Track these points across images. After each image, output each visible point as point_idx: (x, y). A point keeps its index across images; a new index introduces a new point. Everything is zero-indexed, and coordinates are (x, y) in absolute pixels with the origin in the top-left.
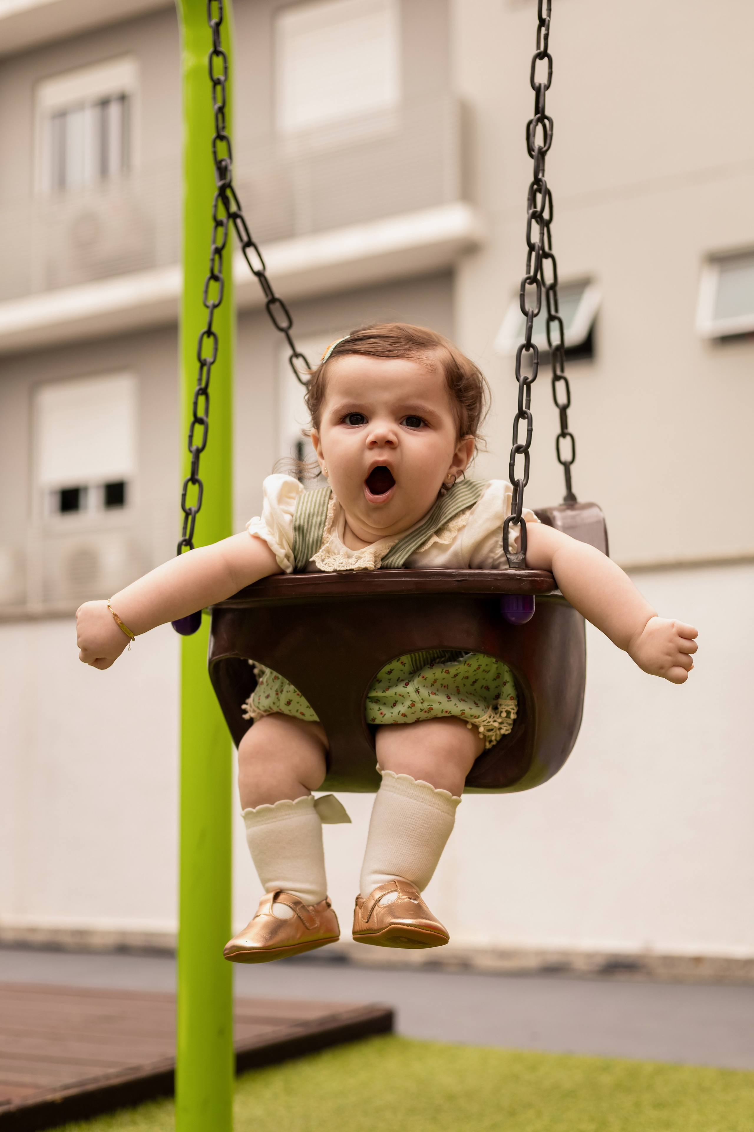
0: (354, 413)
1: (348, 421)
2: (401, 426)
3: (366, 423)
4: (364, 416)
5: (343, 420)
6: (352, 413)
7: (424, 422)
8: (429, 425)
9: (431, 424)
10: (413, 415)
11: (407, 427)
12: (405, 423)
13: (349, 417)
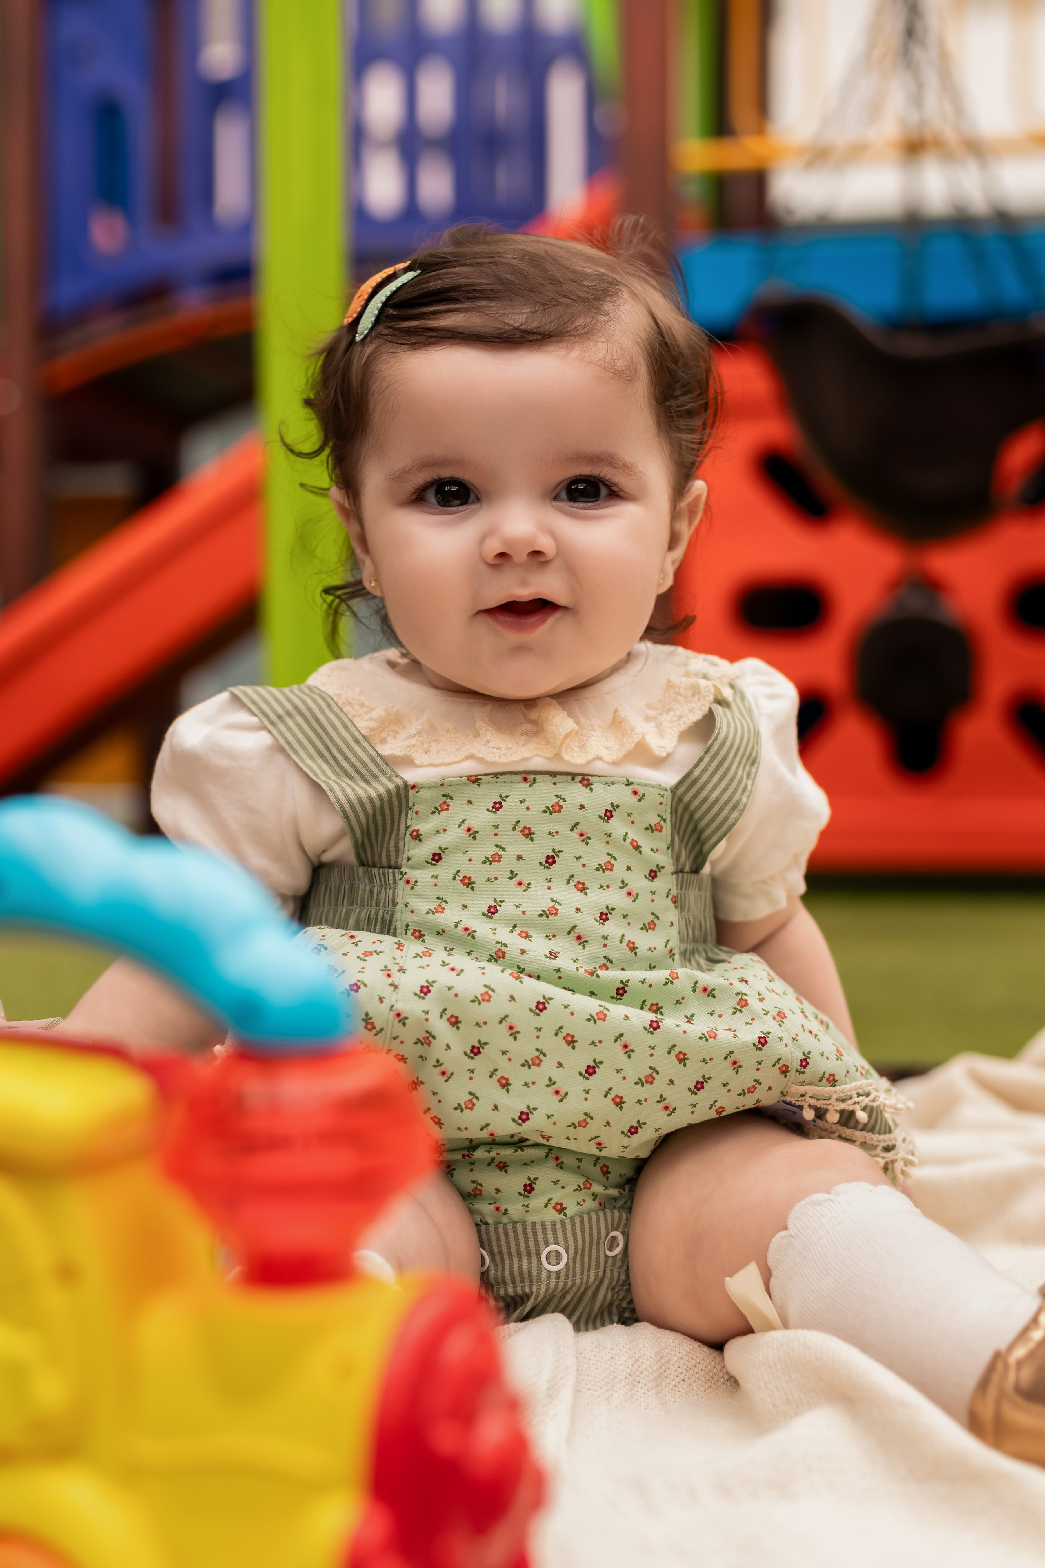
0: (445, 478)
1: (431, 497)
2: (556, 503)
3: (473, 503)
4: (470, 486)
5: (419, 495)
6: (441, 479)
7: (607, 486)
8: (621, 494)
9: (625, 492)
10: (586, 476)
11: (571, 503)
12: (564, 495)
13: (434, 488)
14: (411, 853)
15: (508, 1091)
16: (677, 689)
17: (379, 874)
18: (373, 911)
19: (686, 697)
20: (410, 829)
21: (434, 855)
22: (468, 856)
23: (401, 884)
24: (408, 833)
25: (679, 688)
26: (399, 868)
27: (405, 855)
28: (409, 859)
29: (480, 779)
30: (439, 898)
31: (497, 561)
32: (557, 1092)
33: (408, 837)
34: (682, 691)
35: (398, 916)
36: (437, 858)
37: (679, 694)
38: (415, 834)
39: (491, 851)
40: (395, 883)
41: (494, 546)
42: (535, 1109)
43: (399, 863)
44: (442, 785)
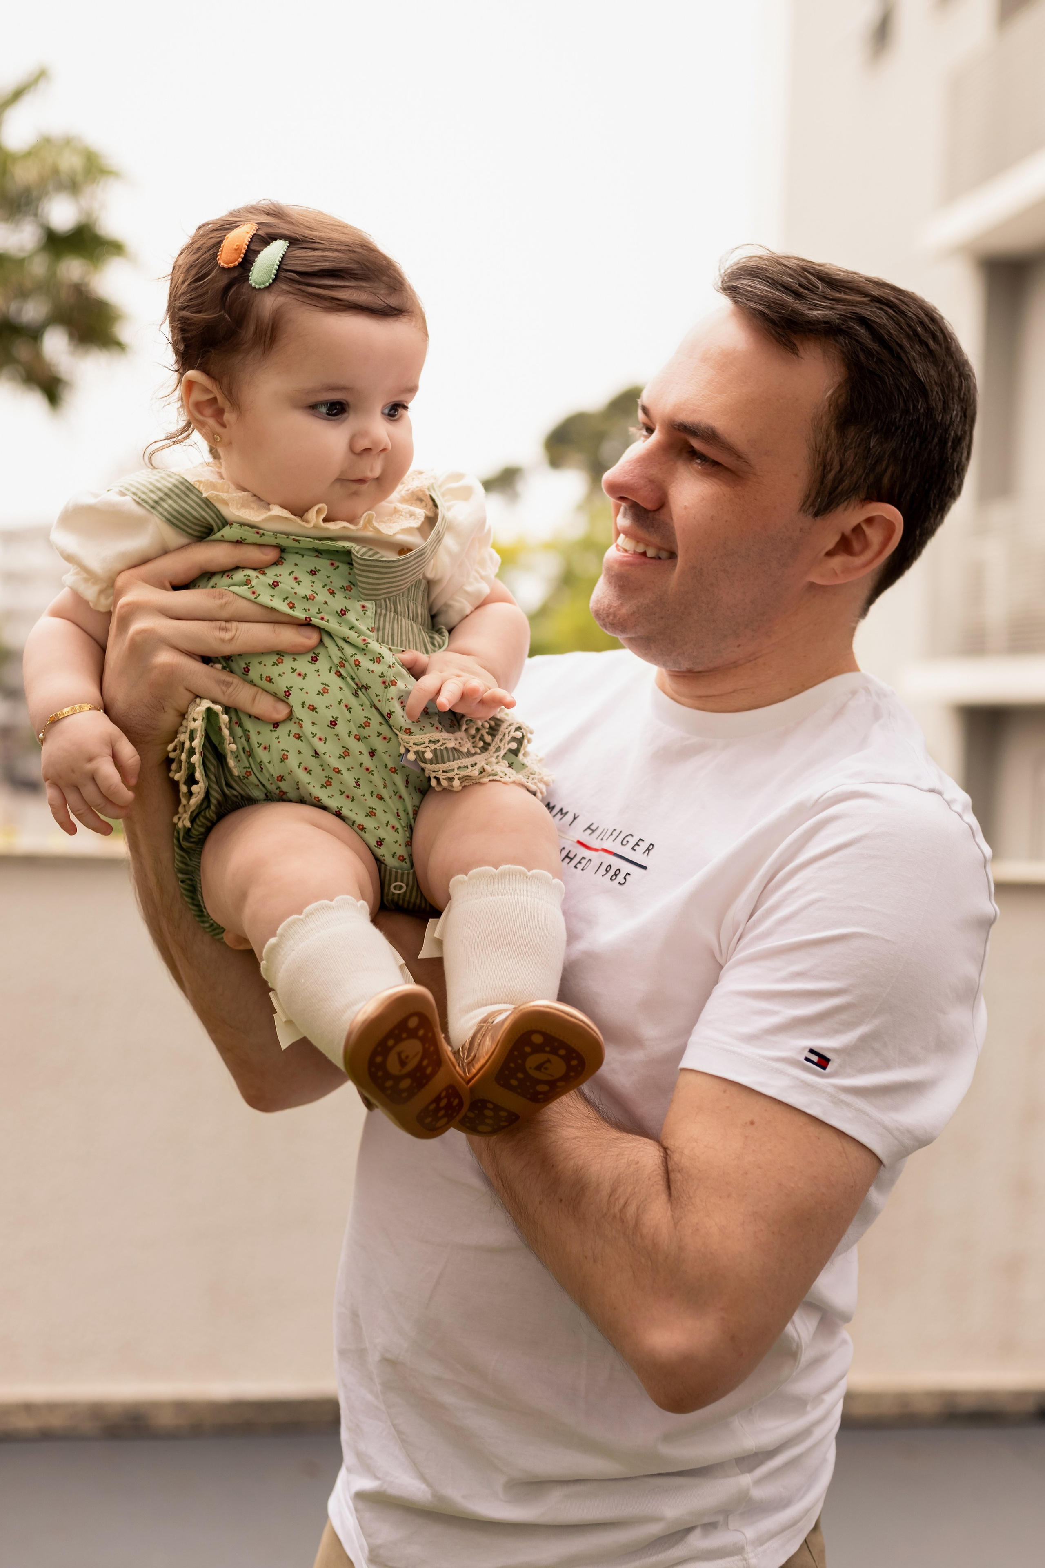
5: (314, 405)
16: (400, 513)
19: (406, 517)
25: (402, 512)
29: (233, 524)
34: (403, 513)
37: (401, 515)
41: (365, 444)
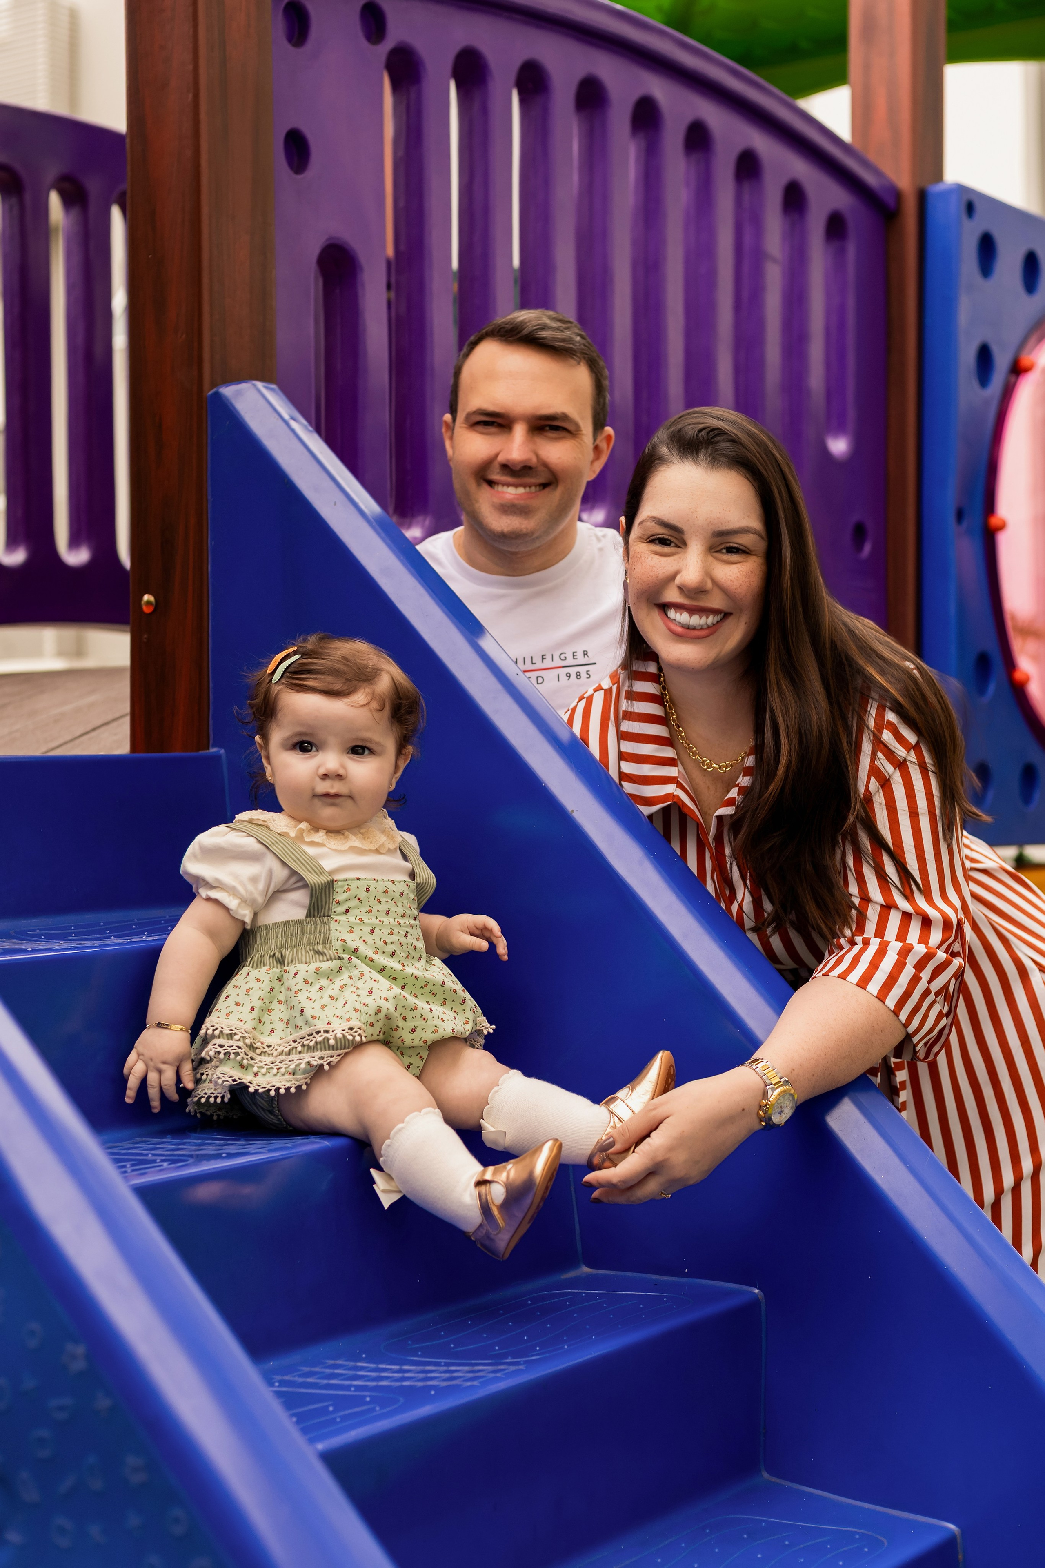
0: (304, 740)
1: (298, 747)
2: (347, 755)
3: (315, 751)
4: (313, 744)
5: (293, 746)
6: (302, 740)
7: (368, 749)
9: (375, 752)
10: (360, 744)
11: (353, 755)
12: (350, 752)
13: (299, 745)
14: (335, 910)
15: (406, 1021)
17: (320, 920)
18: (318, 935)
20: (335, 900)
21: (346, 910)
22: (359, 910)
23: (332, 922)
24: (334, 901)
26: (330, 917)
27: (333, 911)
28: (335, 912)
30: (350, 927)
31: (323, 777)
32: (424, 1019)
33: (334, 903)
35: (332, 935)
36: (347, 911)
38: (337, 901)
39: (368, 908)
40: (329, 922)
41: (322, 771)
42: (417, 1027)
43: (330, 914)
44: (347, 880)
